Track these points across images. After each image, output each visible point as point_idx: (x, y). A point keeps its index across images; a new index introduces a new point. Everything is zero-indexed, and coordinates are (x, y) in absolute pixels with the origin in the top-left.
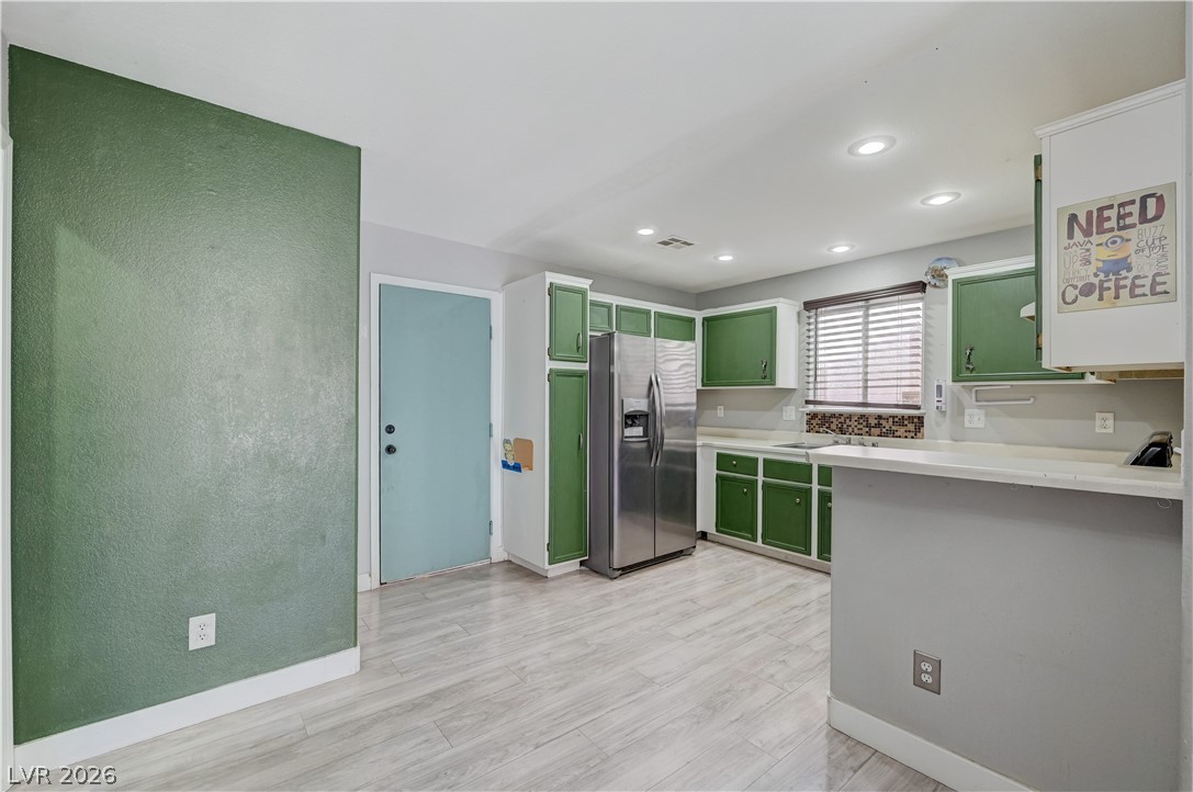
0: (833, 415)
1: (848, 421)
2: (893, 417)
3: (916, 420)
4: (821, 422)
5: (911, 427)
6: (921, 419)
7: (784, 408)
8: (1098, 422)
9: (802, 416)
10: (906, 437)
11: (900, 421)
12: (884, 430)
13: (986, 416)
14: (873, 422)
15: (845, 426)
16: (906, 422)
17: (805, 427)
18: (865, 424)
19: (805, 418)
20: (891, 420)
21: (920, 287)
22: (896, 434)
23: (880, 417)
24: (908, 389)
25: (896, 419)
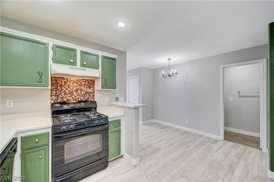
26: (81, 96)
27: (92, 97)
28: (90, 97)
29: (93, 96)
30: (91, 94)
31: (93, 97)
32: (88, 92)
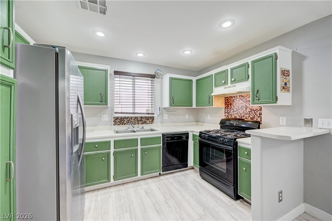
0: (125, 118)
1: (131, 119)
2: (146, 117)
3: (152, 118)
4: (120, 121)
5: (151, 120)
6: (153, 117)
7: (102, 115)
8: (186, 116)
9: (111, 119)
10: (149, 123)
11: (148, 118)
12: (143, 122)
13: (168, 116)
14: (139, 119)
15: (130, 121)
16: (149, 119)
17: (113, 123)
18: (137, 120)
19: (113, 119)
20: (145, 118)
21: (153, 77)
22: (147, 123)
23: (142, 117)
24: (147, 108)
25: (147, 118)
26: (246, 114)
27: (258, 116)
28: (256, 115)
29: (260, 114)
30: (257, 112)
31: (260, 116)
32: (253, 109)
